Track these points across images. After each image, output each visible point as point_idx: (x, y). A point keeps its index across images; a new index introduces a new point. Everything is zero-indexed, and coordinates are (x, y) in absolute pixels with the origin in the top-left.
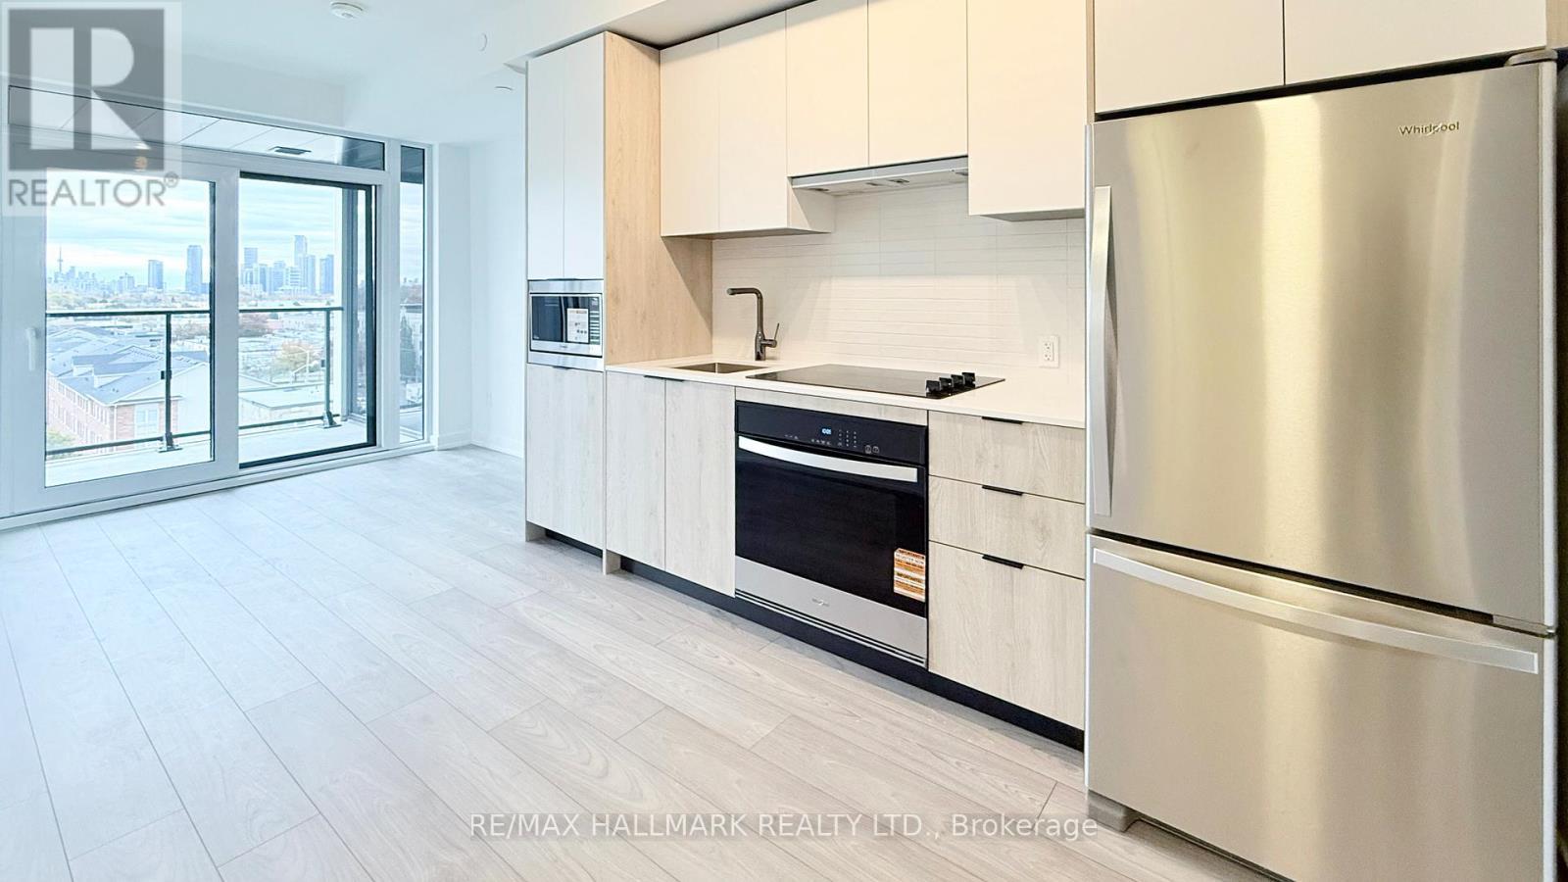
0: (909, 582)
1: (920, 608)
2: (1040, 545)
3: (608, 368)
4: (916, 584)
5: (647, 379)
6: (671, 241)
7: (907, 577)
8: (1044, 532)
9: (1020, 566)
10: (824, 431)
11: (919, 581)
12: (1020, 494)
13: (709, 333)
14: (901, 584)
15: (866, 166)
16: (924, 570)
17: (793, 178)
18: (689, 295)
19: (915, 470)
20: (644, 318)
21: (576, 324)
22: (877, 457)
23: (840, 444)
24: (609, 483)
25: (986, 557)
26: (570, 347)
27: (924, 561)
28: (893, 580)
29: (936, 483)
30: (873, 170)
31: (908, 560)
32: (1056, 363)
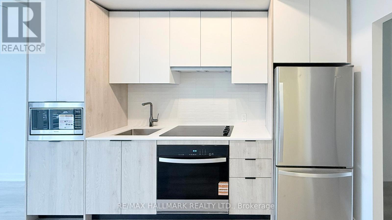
0: (223, 191)
1: (226, 197)
2: (260, 171)
3: (86, 139)
4: (225, 191)
5: (111, 141)
6: (112, 85)
7: (223, 190)
8: (261, 168)
9: (255, 178)
10: (194, 151)
11: (226, 190)
12: (255, 159)
13: (126, 119)
14: (221, 192)
15: (200, 66)
16: (228, 186)
17: (171, 67)
18: (119, 105)
19: (225, 158)
20: (102, 116)
21: (65, 121)
22: (212, 156)
23: (200, 154)
24: (88, 186)
25: (246, 178)
26: (60, 132)
27: (228, 184)
28: (218, 191)
29: (231, 161)
30: (201, 68)
31: (223, 185)
32: (246, 121)
